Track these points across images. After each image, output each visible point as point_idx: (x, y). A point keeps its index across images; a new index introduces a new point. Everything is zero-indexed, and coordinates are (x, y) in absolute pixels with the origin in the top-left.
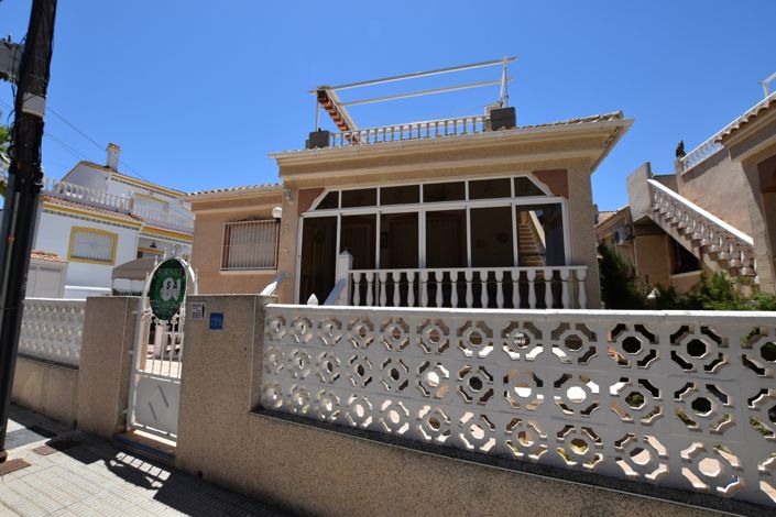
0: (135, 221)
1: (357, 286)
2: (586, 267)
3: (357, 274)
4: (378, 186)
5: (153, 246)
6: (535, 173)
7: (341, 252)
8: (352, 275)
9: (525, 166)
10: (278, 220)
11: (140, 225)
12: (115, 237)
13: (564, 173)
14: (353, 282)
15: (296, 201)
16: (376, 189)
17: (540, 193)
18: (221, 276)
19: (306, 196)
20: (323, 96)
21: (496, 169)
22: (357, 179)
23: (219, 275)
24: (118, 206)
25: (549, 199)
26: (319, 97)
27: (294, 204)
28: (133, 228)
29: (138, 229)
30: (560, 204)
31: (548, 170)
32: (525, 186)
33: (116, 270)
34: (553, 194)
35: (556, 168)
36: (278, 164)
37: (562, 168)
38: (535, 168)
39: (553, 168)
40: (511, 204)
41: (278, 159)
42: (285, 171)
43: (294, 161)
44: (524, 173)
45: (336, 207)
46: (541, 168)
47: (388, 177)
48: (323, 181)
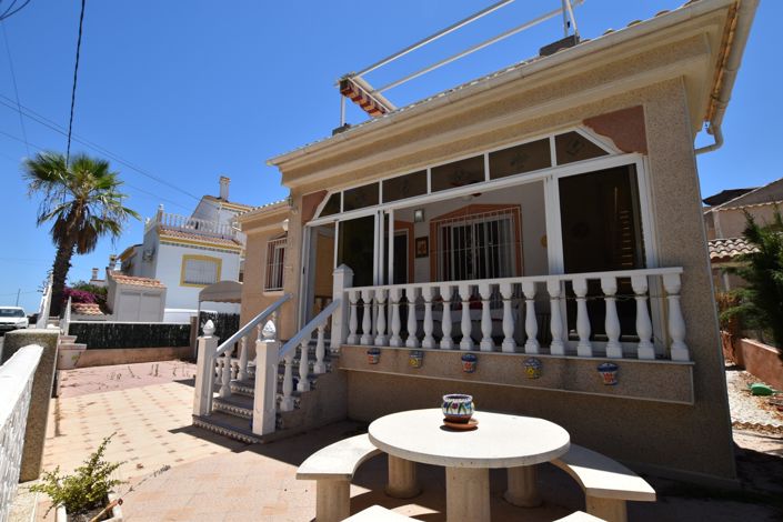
0: (236, 246)
1: (353, 308)
2: (680, 270)
3: (353, 291)
4: (380, 179)
6: (587, 122)
7: (338, 265)
8: (348, 294)
9: (571, 116)
11: (240, 249)
12: (219, 262)
13: (638, 112)
14: (349, 304)
15: (300, 210)
16: (377, 184)
17: (600, 152)
18: (266, 298)
19: (309, 203)
20: (346, 87)
21: (526, 128)
22: (358, 174)
23: (263, 296)
24: (224, 233)
25: (613, 160)
26: (342, 88)
27: (298, 214)
28: (235, 253)
29: (239, 253)
30: (634, 165)
31: (608, 114)
32: (573, 147)
33: (202, 293)
34: (620, 151)
35: (623, 107)
36: (281, 169)
37: (633, 105)
38: (587, 115)
39: (618, 109)
40: (551, 177)
41: (277, 164)
42: (287, 177)
43: (293, 165)
44: (570, 126)
45: (338, 211)
46: (596, 113)
47: (390, 166)
48: (325, 182)
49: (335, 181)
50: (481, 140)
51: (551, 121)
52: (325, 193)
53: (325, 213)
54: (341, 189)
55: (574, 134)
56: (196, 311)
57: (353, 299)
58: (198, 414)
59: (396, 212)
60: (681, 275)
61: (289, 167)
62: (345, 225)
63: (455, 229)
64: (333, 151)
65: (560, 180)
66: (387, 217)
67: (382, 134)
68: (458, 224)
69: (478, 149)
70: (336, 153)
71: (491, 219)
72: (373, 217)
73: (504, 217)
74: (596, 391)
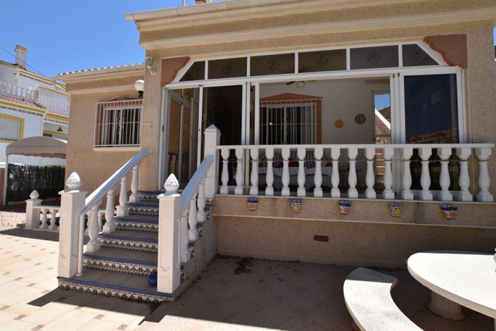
0: (39, 108)
1: (225, 164)
2: (493, 145)
3: (225, 150)
4: (248, 55)
5: (60, 130)
6: (428, 40)
8: (220, 150)
9: (417, 32)
10: (141, 93)
11: (44, 112)
12: (21, 121)
13: (463, 38)
14: (221, 159)
15: (159, 71)
16: (246, 58)
17: (431, 62)
18: (95, 153)
19: (169, 66)
21: (383, 34)
22: (226, 47)
23: (93, 151)
24: (24, 96)
25: (441, 69)
27: (156, 76)
28: (38, 114)
29: (42, 115)
30: (455, 75)
31: (444, 36)
32: (415, 56)
33: (8, 147)
34: (446, 64)
35: (454, 33)
36: (139, 28)
37: (461, 33)
38: (429, 34)
39: (450, 33)
40: (399, 74)
41: (137, 21)
42: (146, 37)
43: (155, 26)
44: (414, 40)
45: (203, 78)
46: (435, 34)
47: (260, 44)
48: (188, 49)
49: (200, 49)
50: (346, 37)
51: (403, 33)
52: (187, 59)
53: (187, 78)
54: (206, 58)
55: (415, 46)
56: (4, 163)
57: (226, 155)
58: (67, 276)
59: (261, 85)
60: (492, 148)
61: (150, 27)
62: (209, 91)
63: (270, 110)
64: (204, 19)
65: (405, 77)
66: (253, 89)
67: (261, 13)
68: (272, 106)
69: (343, 43)
70: (206, 23)
71: (296, 105)
72: (241, 86)
73: (306, 105)
74: (437, 223)
